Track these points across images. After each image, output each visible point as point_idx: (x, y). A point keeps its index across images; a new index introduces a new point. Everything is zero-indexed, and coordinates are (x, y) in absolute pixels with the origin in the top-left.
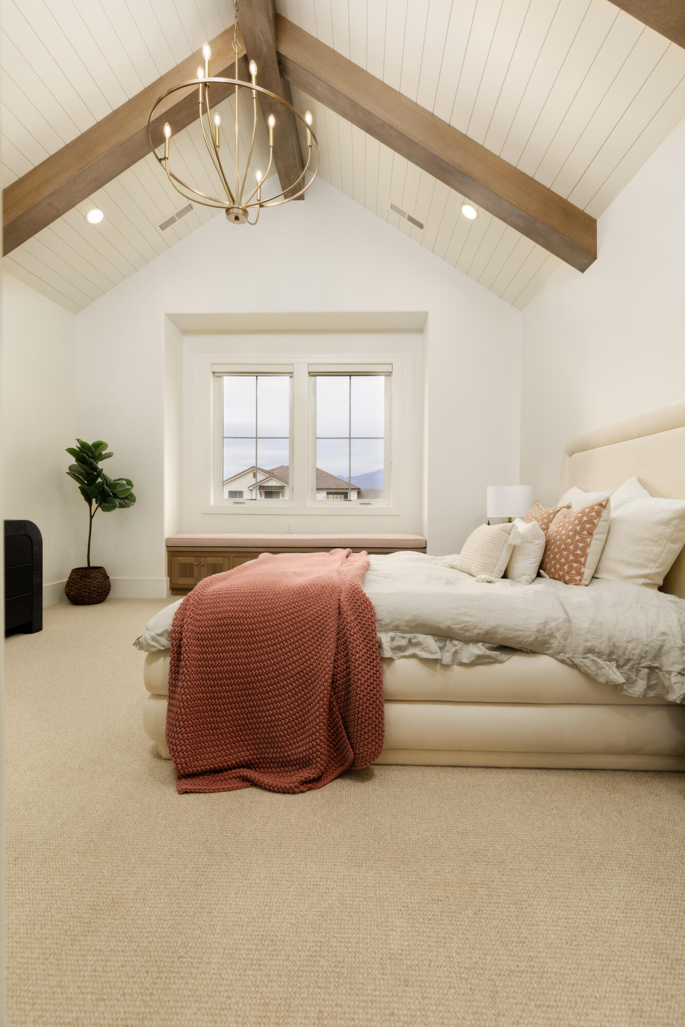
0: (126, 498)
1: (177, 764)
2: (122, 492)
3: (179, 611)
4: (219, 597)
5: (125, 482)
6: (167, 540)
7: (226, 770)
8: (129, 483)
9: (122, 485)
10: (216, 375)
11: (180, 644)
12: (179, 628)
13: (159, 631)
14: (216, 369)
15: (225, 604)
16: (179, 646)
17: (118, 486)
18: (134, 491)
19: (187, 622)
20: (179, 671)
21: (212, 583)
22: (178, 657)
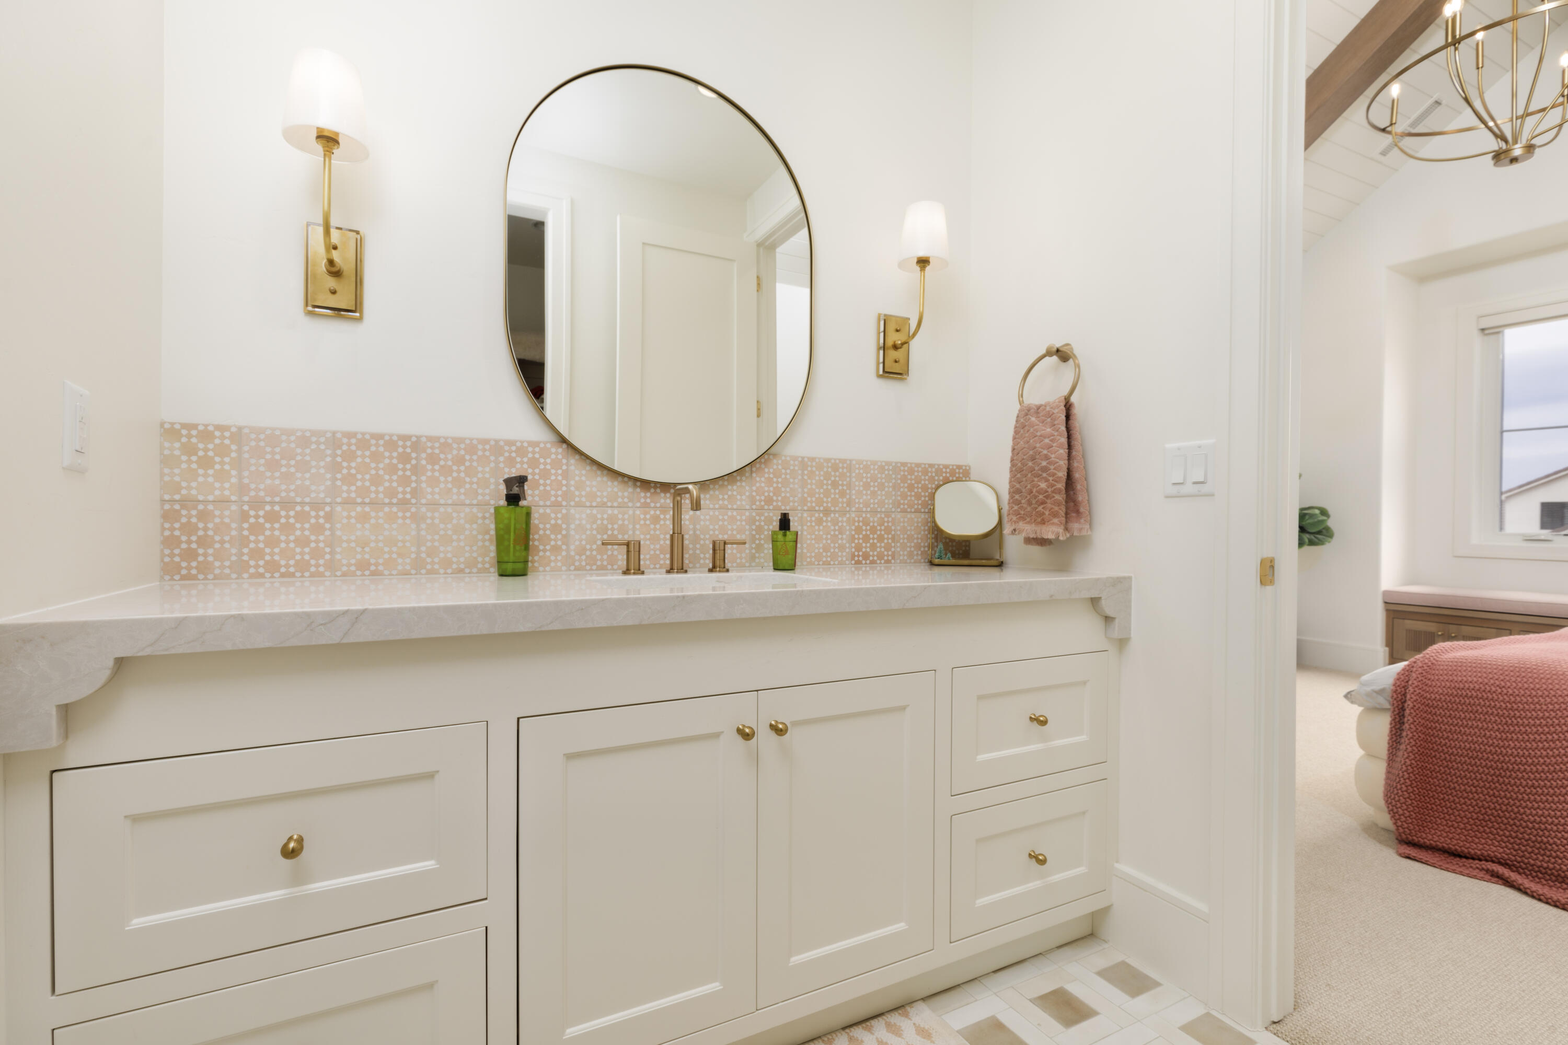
0: (1319, 532)
1: (1398, 826)
2: (1314, 524)
3: (1403, 672)
4: (1459, 666)
5: (1317, 512)
6: (1386, 593)
7: (1467, 858)
8: (1324, 512)
9: (1312, 516)
10: (1487, 332)
11: (1403, 706)
12: (1403, 689)
13: (1377, 688)
14: (1485, 323)
15: (1470, 674)
16: (1402, 708)
17: (1307, 517)
18: (1330, 523)
19: (1413, 684)
20: (1401, 734)
21: (1453, 649)
22: (1401, 719)
